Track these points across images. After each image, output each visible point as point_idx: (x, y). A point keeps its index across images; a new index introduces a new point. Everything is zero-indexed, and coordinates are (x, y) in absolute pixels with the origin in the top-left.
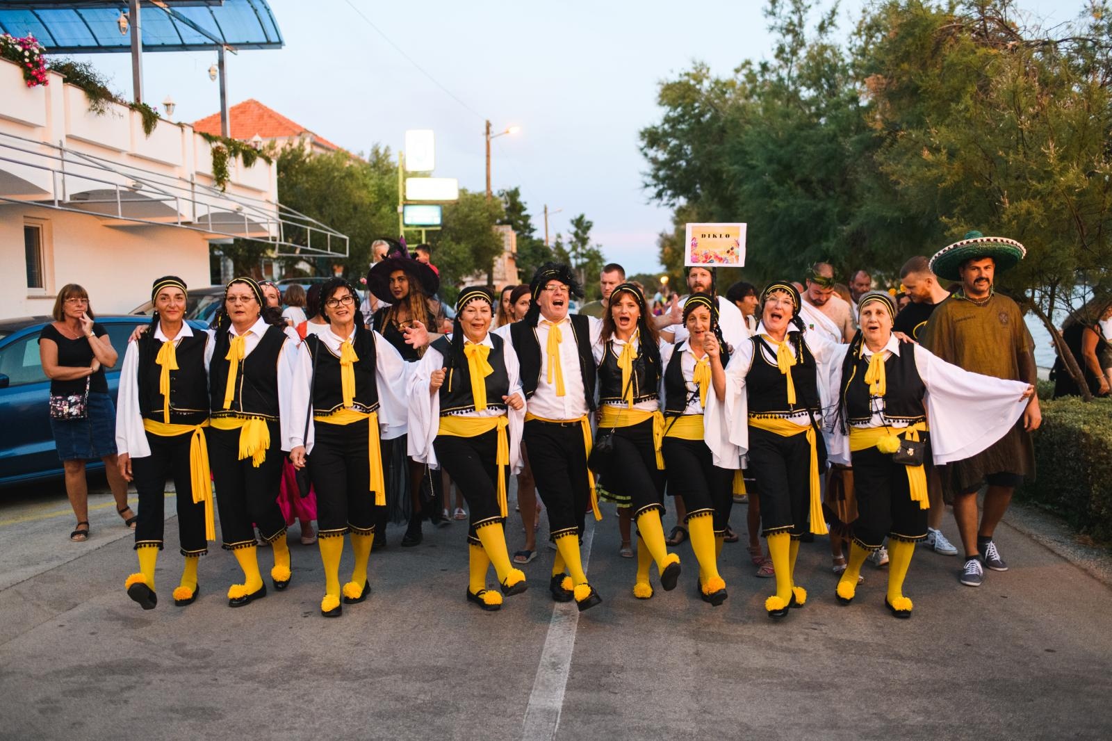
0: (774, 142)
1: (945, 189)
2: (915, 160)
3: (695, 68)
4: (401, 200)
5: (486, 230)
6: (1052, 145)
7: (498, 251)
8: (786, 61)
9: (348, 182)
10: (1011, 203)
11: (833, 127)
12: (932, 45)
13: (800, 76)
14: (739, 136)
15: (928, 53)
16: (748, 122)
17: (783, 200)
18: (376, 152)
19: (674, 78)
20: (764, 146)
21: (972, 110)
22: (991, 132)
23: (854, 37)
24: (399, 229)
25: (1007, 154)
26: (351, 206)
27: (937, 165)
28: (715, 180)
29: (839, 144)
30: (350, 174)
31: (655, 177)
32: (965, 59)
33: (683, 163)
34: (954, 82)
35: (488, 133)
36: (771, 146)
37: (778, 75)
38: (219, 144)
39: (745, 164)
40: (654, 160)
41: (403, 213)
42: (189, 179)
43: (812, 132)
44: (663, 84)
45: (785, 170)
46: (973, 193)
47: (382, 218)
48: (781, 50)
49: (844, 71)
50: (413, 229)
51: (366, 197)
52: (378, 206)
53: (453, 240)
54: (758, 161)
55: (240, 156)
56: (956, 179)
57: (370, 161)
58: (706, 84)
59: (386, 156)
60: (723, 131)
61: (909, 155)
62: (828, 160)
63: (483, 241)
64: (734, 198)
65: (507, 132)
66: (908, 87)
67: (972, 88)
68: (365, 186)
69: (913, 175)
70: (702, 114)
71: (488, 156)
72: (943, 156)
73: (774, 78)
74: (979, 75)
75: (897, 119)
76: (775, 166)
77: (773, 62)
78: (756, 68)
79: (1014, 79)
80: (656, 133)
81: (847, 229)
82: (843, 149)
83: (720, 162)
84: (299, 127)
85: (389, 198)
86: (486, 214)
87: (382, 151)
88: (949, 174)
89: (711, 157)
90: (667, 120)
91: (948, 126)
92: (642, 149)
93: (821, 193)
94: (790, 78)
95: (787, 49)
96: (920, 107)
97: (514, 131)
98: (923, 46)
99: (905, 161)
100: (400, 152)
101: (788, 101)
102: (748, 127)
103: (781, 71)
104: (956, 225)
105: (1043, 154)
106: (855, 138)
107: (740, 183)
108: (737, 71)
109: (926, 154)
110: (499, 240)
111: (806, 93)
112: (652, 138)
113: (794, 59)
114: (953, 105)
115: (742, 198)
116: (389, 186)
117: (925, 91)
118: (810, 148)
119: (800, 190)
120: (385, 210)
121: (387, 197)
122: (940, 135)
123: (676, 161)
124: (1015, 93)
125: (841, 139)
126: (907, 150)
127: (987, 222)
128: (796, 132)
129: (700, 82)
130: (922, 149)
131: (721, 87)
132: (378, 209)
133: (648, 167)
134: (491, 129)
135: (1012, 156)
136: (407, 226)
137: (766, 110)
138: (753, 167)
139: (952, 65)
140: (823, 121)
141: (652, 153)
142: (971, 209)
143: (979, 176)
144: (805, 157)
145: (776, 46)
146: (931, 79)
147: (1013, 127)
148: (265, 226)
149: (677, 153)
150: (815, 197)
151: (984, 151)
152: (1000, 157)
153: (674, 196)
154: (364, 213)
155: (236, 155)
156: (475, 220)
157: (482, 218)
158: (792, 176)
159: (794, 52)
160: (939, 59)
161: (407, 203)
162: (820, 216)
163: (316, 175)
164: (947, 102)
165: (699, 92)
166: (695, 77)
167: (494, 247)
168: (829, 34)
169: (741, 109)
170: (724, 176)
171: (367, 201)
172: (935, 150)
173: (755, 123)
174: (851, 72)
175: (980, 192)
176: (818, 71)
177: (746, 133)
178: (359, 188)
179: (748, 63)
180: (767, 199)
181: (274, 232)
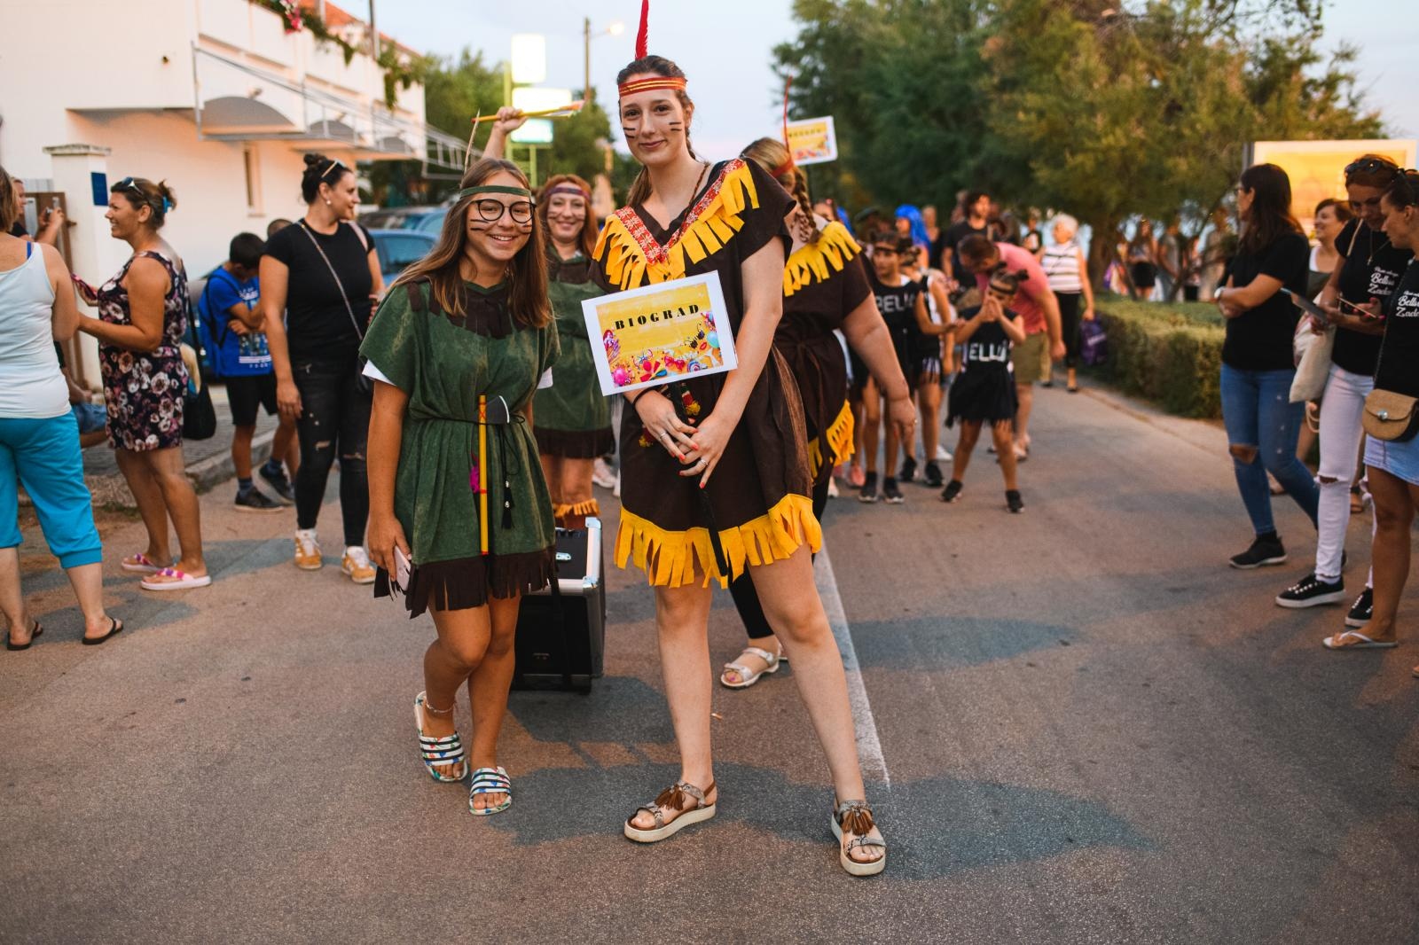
0: (911, 71)
1: (1035, 142)
14: (877, 64)
16: (887, 49)
17: (917, 131)
18: (466, 56)
20: (902, 75)
32: (1062, 32)
33: (816, 81)
35: (587, 32)
36: (908, 76)
38: (388, 70)
39: (881, 92)
40: (785, 77)
45: (920, 101)
50: (520, 146)
56: (1042, 135)
57: (458, 65)
59: (478, 61)
60: (859, 53)
62: (958, 96)
66: (1019, 50)
74: (1073, 45)
76: (911, 97)
80: (790, 50)
81: (972, 163)
83: (856, 87)
87: (473, 54)
88: (1036, 131)
89: (846, 80)
90: (803, 36)
91: (1039, 93)
92: (773, 65)
93: (953, 124)
97: (616, 29)
102: (886, 55)
112: (786, 54)
116: (486, 96)
117: (1031, 56)
118: (945, 83)
119: (934, 123)
122: (1033, 99)
123: (809, 78)
128: (932, 63)
130: (1018, 110)
134: (591, 27)
136: (513, 142)
137: (904, 36)
138: (889, 96)
139: (1052, 36)
141: (784, 69)
143: (1059, 132)
144: (940, 90)
146: (1035, 47)
149: (810, 72)
150: (947, 128)
155: (399, 80)
160: (1043, 30)
162: (953, 147)
172: (1028, 111)
177: (884, 61)
181: (421, 154)
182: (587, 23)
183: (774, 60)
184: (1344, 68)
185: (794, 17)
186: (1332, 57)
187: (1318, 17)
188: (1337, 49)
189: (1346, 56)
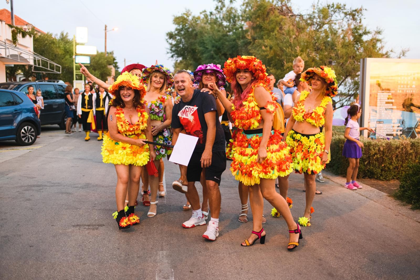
0: (214, 40)
1: (269, 59)
2: (260, 49)
3: (186, 11)
4: (74, 53)
5: (105, 67)
6: (298, 47)
7: (109, 75)
8: (219, 12)
9: (52, 45)
10: (287, 63)
11: (234, 36)
12: (266, 13)
13: (223, 18)
14: (203, 37)
15: (265, 16)
16: (206, 33)
17: (217, 60)
18: (62, 35)
19: (179, 15)
20: (211, 41)
21: (277, 35)
22: (282, 42)
23: (242, 6)
24: (73, 65)
25: (286, 49)
26: (54, 55)
27: (266, 51)
28: (193, 52)
29: (237, 42)
30: (53, 42)
31: (171, 50)
32: (276, 19)
33: (181, 45)
34: (273, 26)
35: (106, 29)
36: (213, 42)
37: (216, 16)
38: (14, 29)
39: (204, 47)
40: (171, 44)
41: (75, 58)
42: (4, 41)
43: (227, 38)
44: (174, 16)
45: (218, 50)
46: (277, 60)
47: (66, 60)
48: (217, 8)
49: (238, 17)
50: (78, 65)
51: (60, 52)
52: (65, 55)
53: (93, 69)
54: (209, 47)
55: (21, 34)
56: (272, 56)
57: (60, 37)
58: (190, 18)
59: (66, 36)
60: (196, 35)
61: (259, 48)
62: (232, 48)
63: (104, 71)
64: (200, 59)
65: (113, 30)
66: (259, 26)
67: (278, 28)
68: (59, 47)
69: (259, 54)
70: (189, 28)
71: (106, 38)
72: (268, 48)
73: (214, 17)
74: (280, 24)
75: (256, 36)
76: (215, 49)
77: (214, 12)
78: (208, 13)
79: (289, 27)
80: (172, 34)
82: (238, 44)
83: (195, 46)
84: (25, 22)
85: (69, 52)
86: (106, 61)
87: (65, 34)
88: (270, 54)
89: (191, 44)
90: (177, 30)
91: (270, 39)
92: (167, 40)
94: (220, 18)
95: (219, 8)
96: (262, 33)
97: (116, 29)
98: (263, 13)
99: (257, 49)
100: (74, 35)
101: (219, 26)
102: (206, 34)
103: (217, 15)
104: (271, 69)
105: (296, 50)
106: (242, 41)
107: (203, 53)
108: (201, 13)
109: (263, 48)
110: (110, 71)
111: (225, 23)
112: (171, 36)
113: (222, 11)
114: (271, 33)
115: (203, 59)
116: (68, 48)
117: (264, 28)
118: (227, 43)
120: (68, 57)
121: (68, 52)
122: (267, 42)
123: (179, 44)
124: (289, 31)
125: (237, 41)
126: (258, 46)
127: (280, 69)
128: (222, 37)
129: (188, 17)
130: (262, 46)
131: (196, 19)
132: (65, 57)
133: (169, 46)
134: (107, 28)
135: (287, 50)
136: (76, 63)
137: (211, 28)
138: (207, 48)
139: (272, 20)
140: (231, 33)
141: (170, 41)
142: (276, 65)
143: (278, 55)
144: (225, 46)
145: (215, 6)
146: (265, 25)
147: (288, 41)
148: (28, 60)
149: (179, 42)
151: (280, 48)
152: (284, 50)
153: (178, 57)
154: (59, 58)
155: (20, 33)
156: (102, 62)
157: (104, 62)
158: (220, 52)
159: (221, 9)
160: (268, 18)
161: (76, 55)
163: (39, 42)
164: (270, 32)
165: (187, 20)
166: (186, 14)
167: (108, 73)
168: (233, 4)
169: (203, 28)
170: (197, 51)
171: (60, 53)
172: (266, 46)
173: (208, 33)
174: (241, 18)
175: (279, 60)
176: (230, 16)
177: (205, 36)
178: (56, 48)
179: (205, 11)
180: (212, 60)
181: (32, 63)
182: (106, 27)
183: (167, 37)
184: (379, 37)
185: (174, 23)
186: (374, 33)
187: (360, 22)
188: (376, 30)
189: (379, 33)
